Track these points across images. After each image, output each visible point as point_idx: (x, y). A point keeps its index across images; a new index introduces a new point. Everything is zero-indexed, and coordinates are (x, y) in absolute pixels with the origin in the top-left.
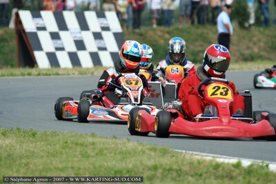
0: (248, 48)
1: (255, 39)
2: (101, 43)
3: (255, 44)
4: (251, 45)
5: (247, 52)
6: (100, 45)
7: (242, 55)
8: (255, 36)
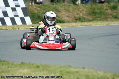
0: (78, 14)
1: (81, 10)
2: (15, 13)
3: (81, 12)
4: (79, 12)
5: (77, 16)
6: (15, 14)
7: (75, 17)
8: (81, 8)
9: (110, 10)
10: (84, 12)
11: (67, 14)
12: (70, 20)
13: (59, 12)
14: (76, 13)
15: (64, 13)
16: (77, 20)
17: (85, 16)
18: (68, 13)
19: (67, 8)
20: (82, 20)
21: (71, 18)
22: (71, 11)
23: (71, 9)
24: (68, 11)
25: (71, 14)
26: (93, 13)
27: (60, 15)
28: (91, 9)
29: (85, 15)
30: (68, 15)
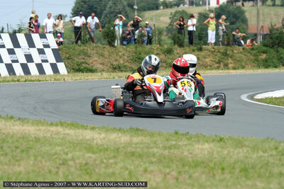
2: (44, 57)
9: (163, 55)
10: (126, 58)
11: (101, 60)
12: (106, 69)
13: (89, 57)
14: (113, 59)
15: (96, 59)
16: (115, 69)
17: (126, 64)
18: (101, 58)
19: (100, 52)
20: (122, 69)
21: (107, 65)
22: (106, 56)
23: (106, 53)
24: (102, 55)
25: (107, 60)
26: (139, 59)
27: (91, 61)
28: (136, 53)
29: (127, 61)
30: (102, 62)
